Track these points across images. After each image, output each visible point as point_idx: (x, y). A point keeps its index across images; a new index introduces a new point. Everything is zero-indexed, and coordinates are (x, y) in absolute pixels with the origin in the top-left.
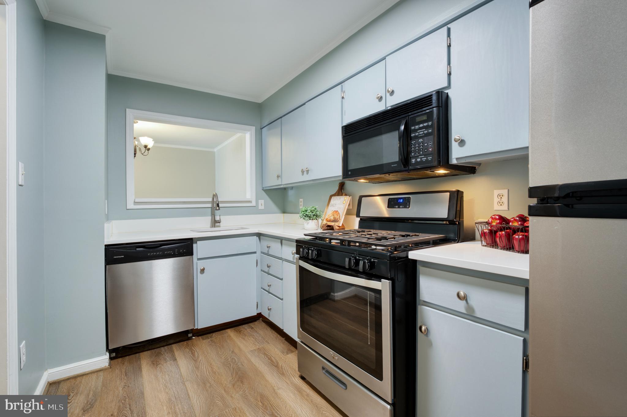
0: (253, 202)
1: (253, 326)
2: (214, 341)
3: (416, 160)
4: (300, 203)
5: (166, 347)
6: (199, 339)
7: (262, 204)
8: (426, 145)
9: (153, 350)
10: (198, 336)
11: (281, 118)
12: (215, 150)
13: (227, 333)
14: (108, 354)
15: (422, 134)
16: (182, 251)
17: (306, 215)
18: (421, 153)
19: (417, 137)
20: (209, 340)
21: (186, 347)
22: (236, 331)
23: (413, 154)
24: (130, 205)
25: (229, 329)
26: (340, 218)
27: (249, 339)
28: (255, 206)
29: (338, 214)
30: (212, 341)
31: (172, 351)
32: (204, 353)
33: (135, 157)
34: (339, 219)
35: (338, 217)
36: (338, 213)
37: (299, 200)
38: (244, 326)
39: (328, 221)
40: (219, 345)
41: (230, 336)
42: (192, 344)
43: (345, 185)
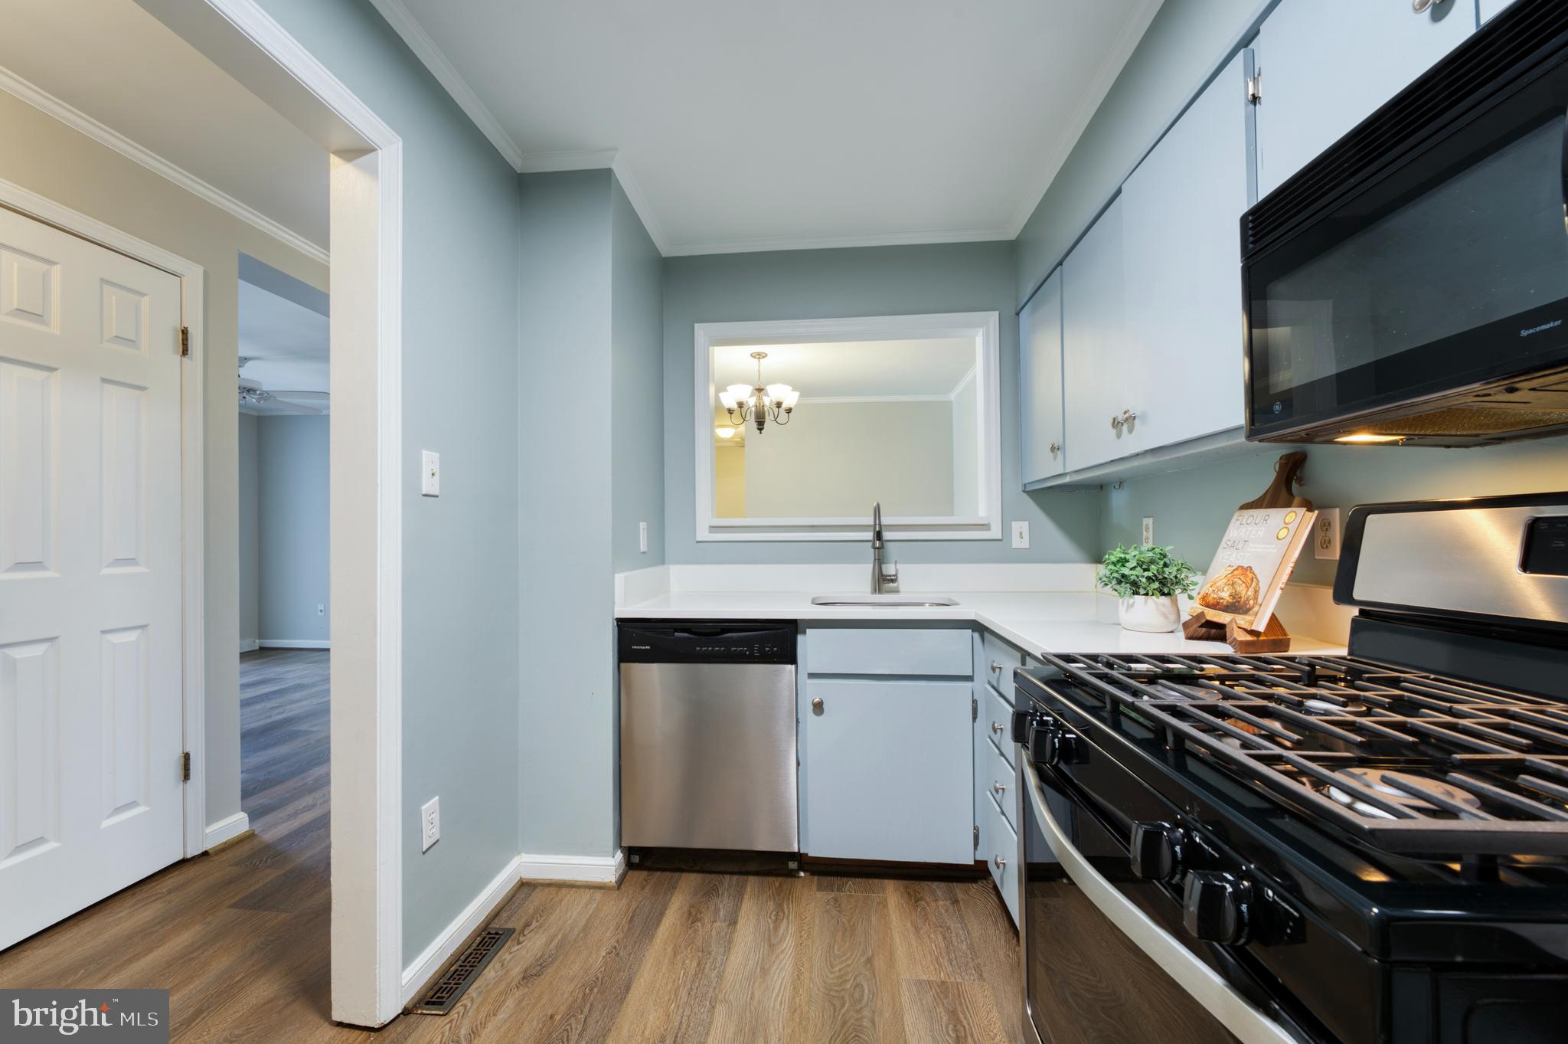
0: (993, 527)
1: (960, 896)
2: (840, 905)
4: (1145, 533)
5: (735, 878)
6: (812, 882)
7: (1021, 534)
9: (708, 875)
10: (813, 873)
11: (1060, 263)
12: (952, 397)
13: (884, 890)
14: (619, 855)
16: (769, 651)
17: (1123, 576)
20: (831, 895)
21: (773, 895)
22: (909, 893)
24: (703, 534)
25: (892, 881)
26: (1256, 598)
27: (929, 936)
28: (1000, 538)
29: (1252, 580)
30: (836, 900)
31: (740, 895)
32: (801, 932)
33: (760, 430)
34: (1251, 602)
35: (1251, 593)
36: (1251, 575)
37: (1142, 522)
38: (935, 885)
39: (1208, 606)
40: (846, 922)
41: (885, 906)
42: (788, 892)
43: (1309, 463)
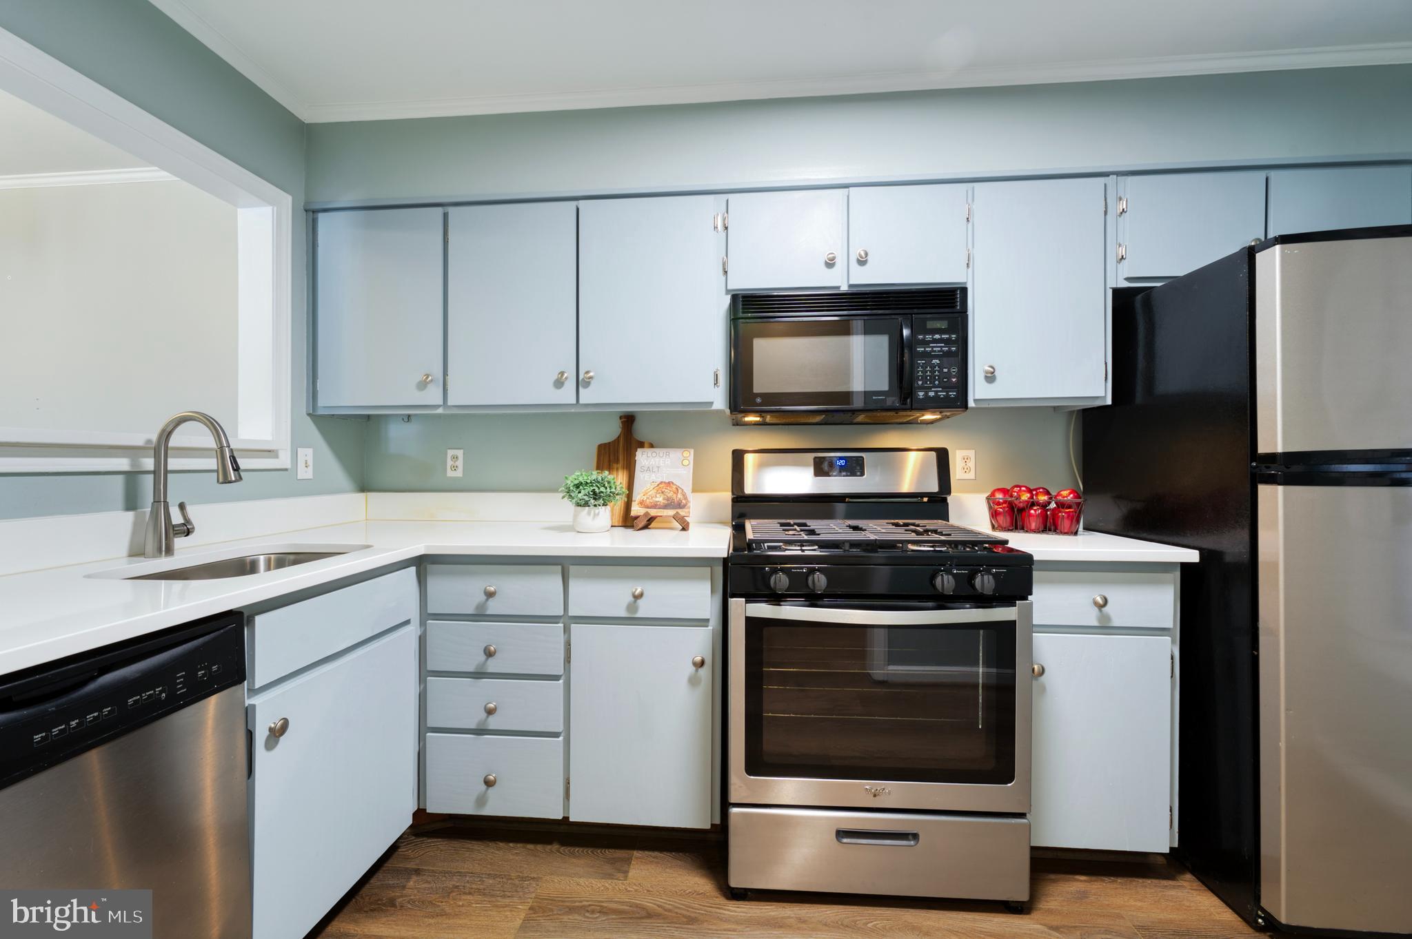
0: (281, 454)
3: (926, 393)
4: (450, 462)
7: (306, 462)
8: (945, 370)
15: (939, 351)
16: (204, 675)
18: (937, 382)
19: (925, 355)
23: (920, 383)
26: (686, 499)
29: (677, 489)
36: (675, 487)
37: (445, 453)
39: (647, 507)
